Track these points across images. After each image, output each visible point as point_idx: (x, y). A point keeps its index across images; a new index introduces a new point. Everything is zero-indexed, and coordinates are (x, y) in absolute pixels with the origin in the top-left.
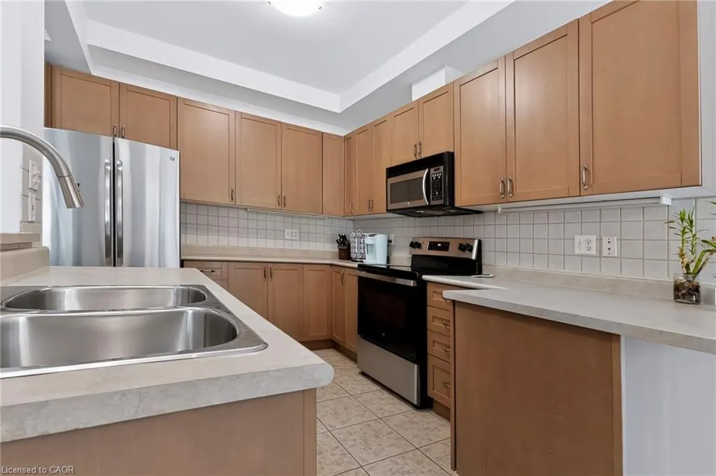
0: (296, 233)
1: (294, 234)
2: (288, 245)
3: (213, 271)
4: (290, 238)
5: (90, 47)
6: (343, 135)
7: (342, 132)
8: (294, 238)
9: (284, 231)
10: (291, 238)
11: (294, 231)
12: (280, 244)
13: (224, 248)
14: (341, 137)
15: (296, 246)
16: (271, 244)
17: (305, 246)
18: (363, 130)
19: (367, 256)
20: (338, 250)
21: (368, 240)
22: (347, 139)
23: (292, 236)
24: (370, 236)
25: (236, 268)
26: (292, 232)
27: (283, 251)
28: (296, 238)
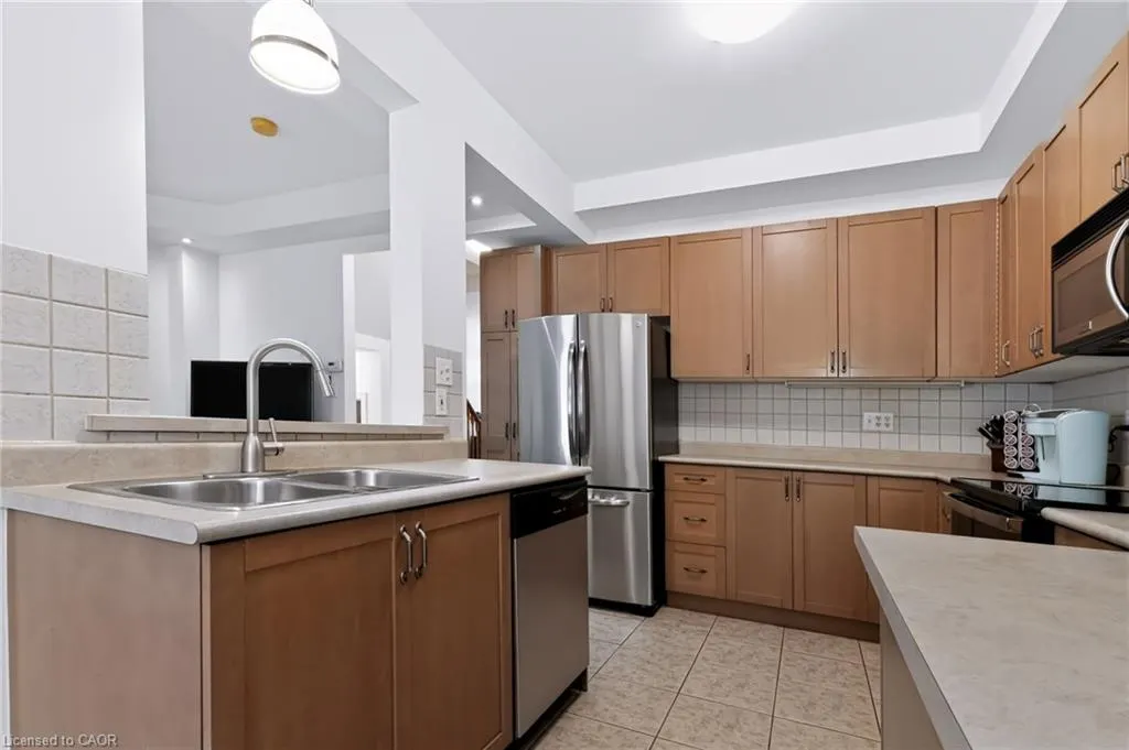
0: (887, 419)
1: (883, 421)
2: (870, 442)
3: (703, 480)
4: (873, 427)
5: (581, 214)
6: (996, 197)
7: (993, 190)
8: (883, 428)
9: (861, 416)
10: (877, 429)
11: (883, 415)
12: (852, 441)
13: (749, 447)
14: (994, 200)
15: (889, 443)
16: (833, 440)
17: (909, 444)
18: (1027, 170)
19: (1041, 464)
20: (990, 453)
21: (1036, 427)
22: (1003, 201)
23: (878, 425)
24: (1041, 416)
25: (737, 478)
26: (879, 418)
27: (854, 452)
28: (887, 430)
